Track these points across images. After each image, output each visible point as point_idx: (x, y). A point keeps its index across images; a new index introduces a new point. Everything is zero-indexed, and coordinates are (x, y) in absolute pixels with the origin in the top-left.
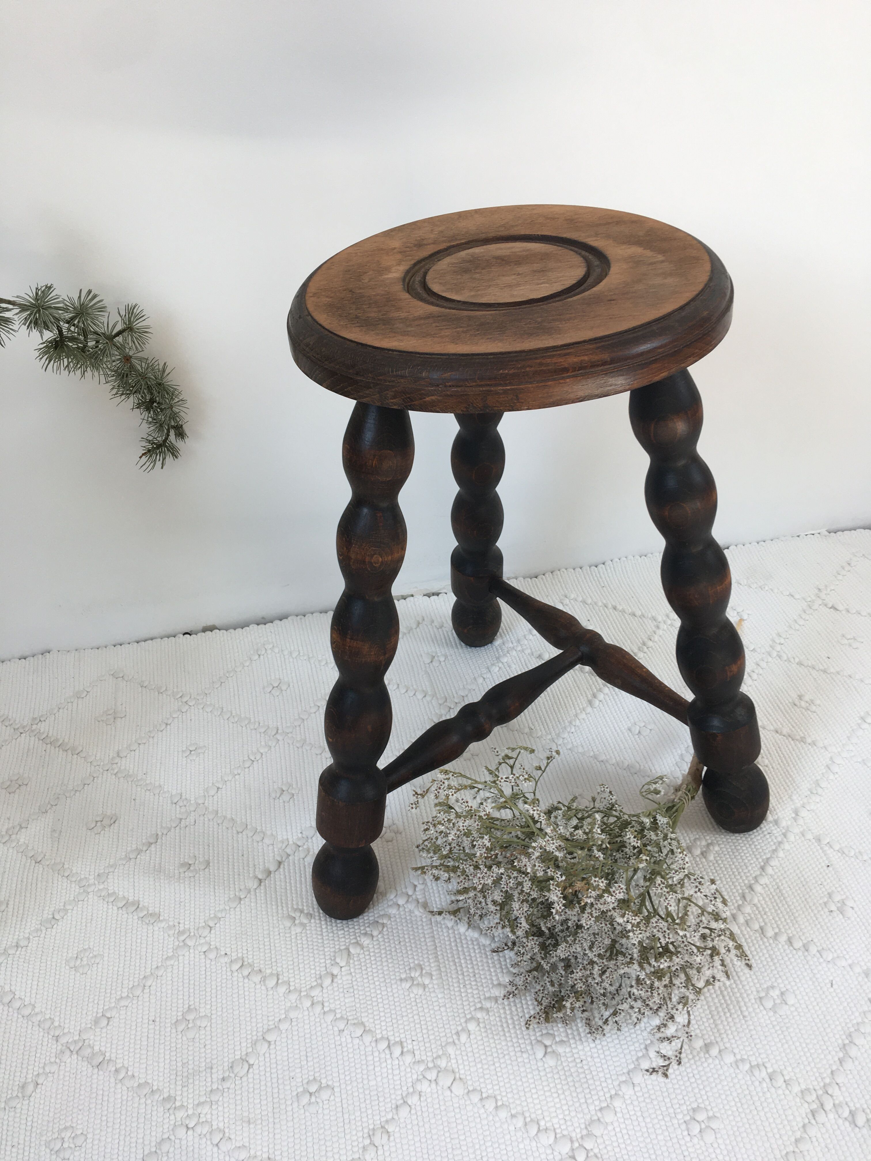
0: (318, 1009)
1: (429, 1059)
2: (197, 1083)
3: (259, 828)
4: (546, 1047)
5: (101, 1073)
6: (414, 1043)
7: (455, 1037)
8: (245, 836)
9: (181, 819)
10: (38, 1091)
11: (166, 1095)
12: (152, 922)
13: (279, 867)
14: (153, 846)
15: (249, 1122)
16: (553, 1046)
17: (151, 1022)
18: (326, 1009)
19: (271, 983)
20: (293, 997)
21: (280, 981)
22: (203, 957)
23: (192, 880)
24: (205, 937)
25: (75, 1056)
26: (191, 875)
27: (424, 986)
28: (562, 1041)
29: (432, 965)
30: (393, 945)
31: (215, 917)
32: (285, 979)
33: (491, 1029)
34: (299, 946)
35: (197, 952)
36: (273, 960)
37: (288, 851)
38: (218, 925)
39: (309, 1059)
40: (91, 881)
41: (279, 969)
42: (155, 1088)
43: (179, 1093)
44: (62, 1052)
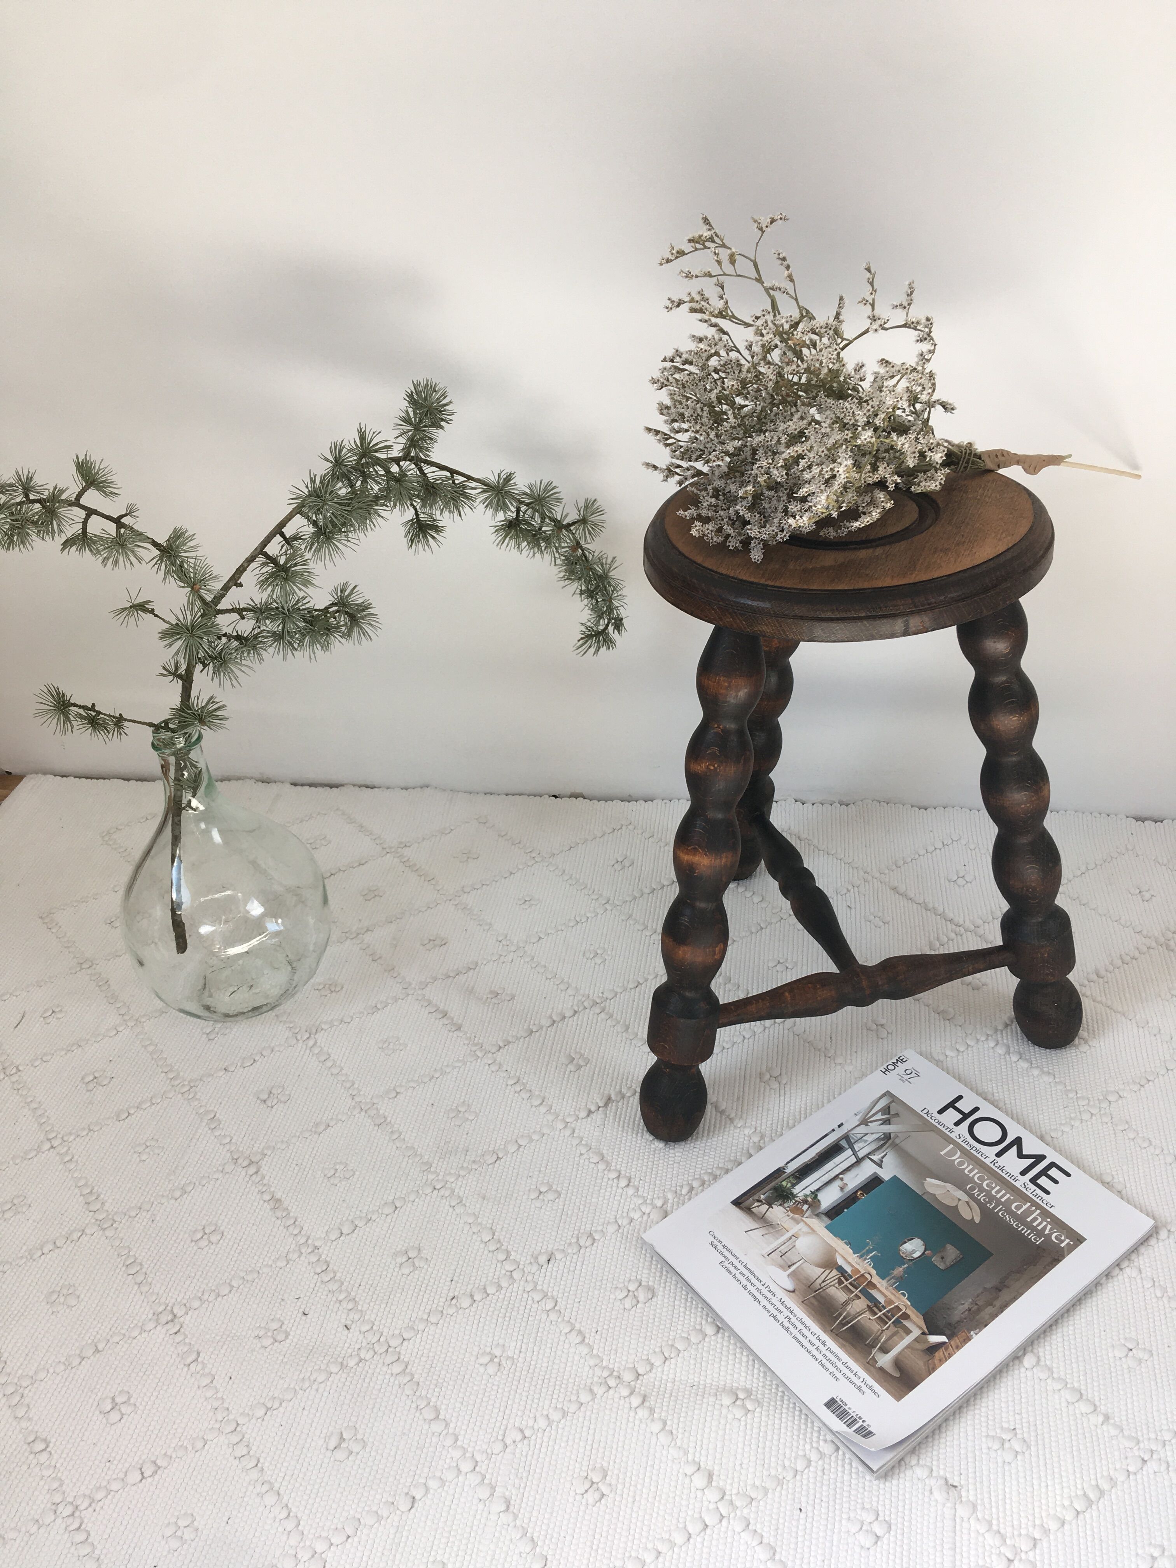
0: (568, 1132)
1: (649, 1197)
2: (452, 1159)
3: (566, 980)
5: (380, 1131)
6: (641, 1182)
8: (551, 983)
9: (501, 956)
10: (328, 1130)
11: (425, 1161)
12: (454, 1029)
13: (574, 1015)
14: (471, 971)
15: (484, 1198)
17: (430, 1104)
18: (575, 1135)
19: (537, 1102)
20: (550, 1118)
21: (544, 1103)
22: (487, 1067)
23: (496, 1006)
24: (493, 1053)
25: (363, 1113)
26: (496, 1001)
31: (506, 1040)
32: (549, 1102)
34: (570, 1081)
35: (483, 1062)
36: (544, 1086)
37: (587, 1004)
38: (506, 1047)
40: (413, 986)
41: (547, 1094)
42: (418, 1153)
43: (436, 1162)
44: (354, 1108)
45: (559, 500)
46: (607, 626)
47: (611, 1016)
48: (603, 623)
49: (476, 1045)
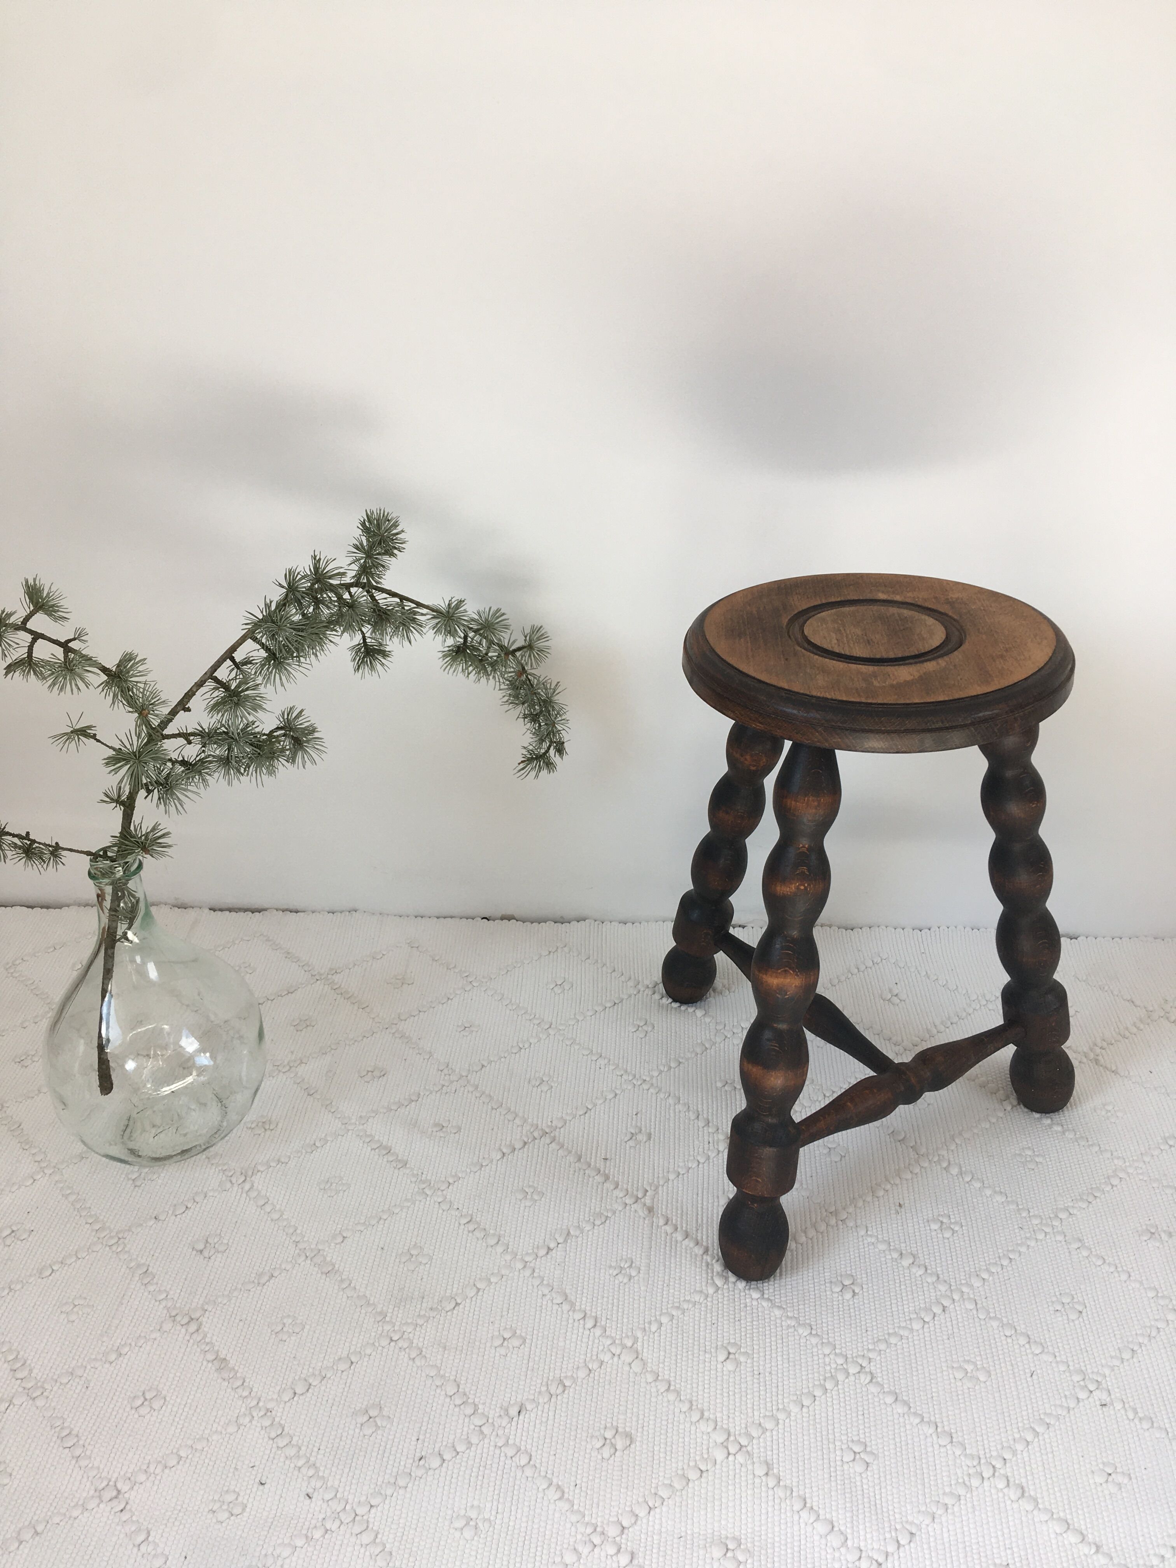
0: (528, 1273)
1: (618, 1337)
2: (408, 1306)
3: (512, 1109)
5: (328, 1279)
6: (608, 1321)
7: (647, 1325)
8: (498, 1113)
9: (443, 1086)
10: (272, 1281)
11: (379, 1310)
12: (399, 1166)
13: (524, 1146)
14: (414, 1103)
15: (445, 1348)
16: (737, 1355)
17: (379, 1249)
18: (535, 1275)
19: (492, 1241)
20: (508, 1257)
21: (500, 1242)
22: (437, 1206)
23: (442, 1139)
24: (442, 1190)
25: (309, 1262)
26: (442, 1135)
27: (630, 1277)
28: (746, 1353)
29: (643, 1261)
30: (611, 1237)
31: (455, 1176)
32: (506, 1242)
33: (682, 1326)
34: (525, 1218)
35: (432, 1201)
36: (498, 1223)
37: (536, 1134)
38: (456, 1183)
39: (510, 1312)
40: (353, 1121)
41: (502, 1233)
42: (371, 1302)
43: (390, 1311)
44: (299, 1255)
45: (506, 627)
46: (549, 748)
47: (562, 1146)
48: (545, 745)
49: (424, 1182)
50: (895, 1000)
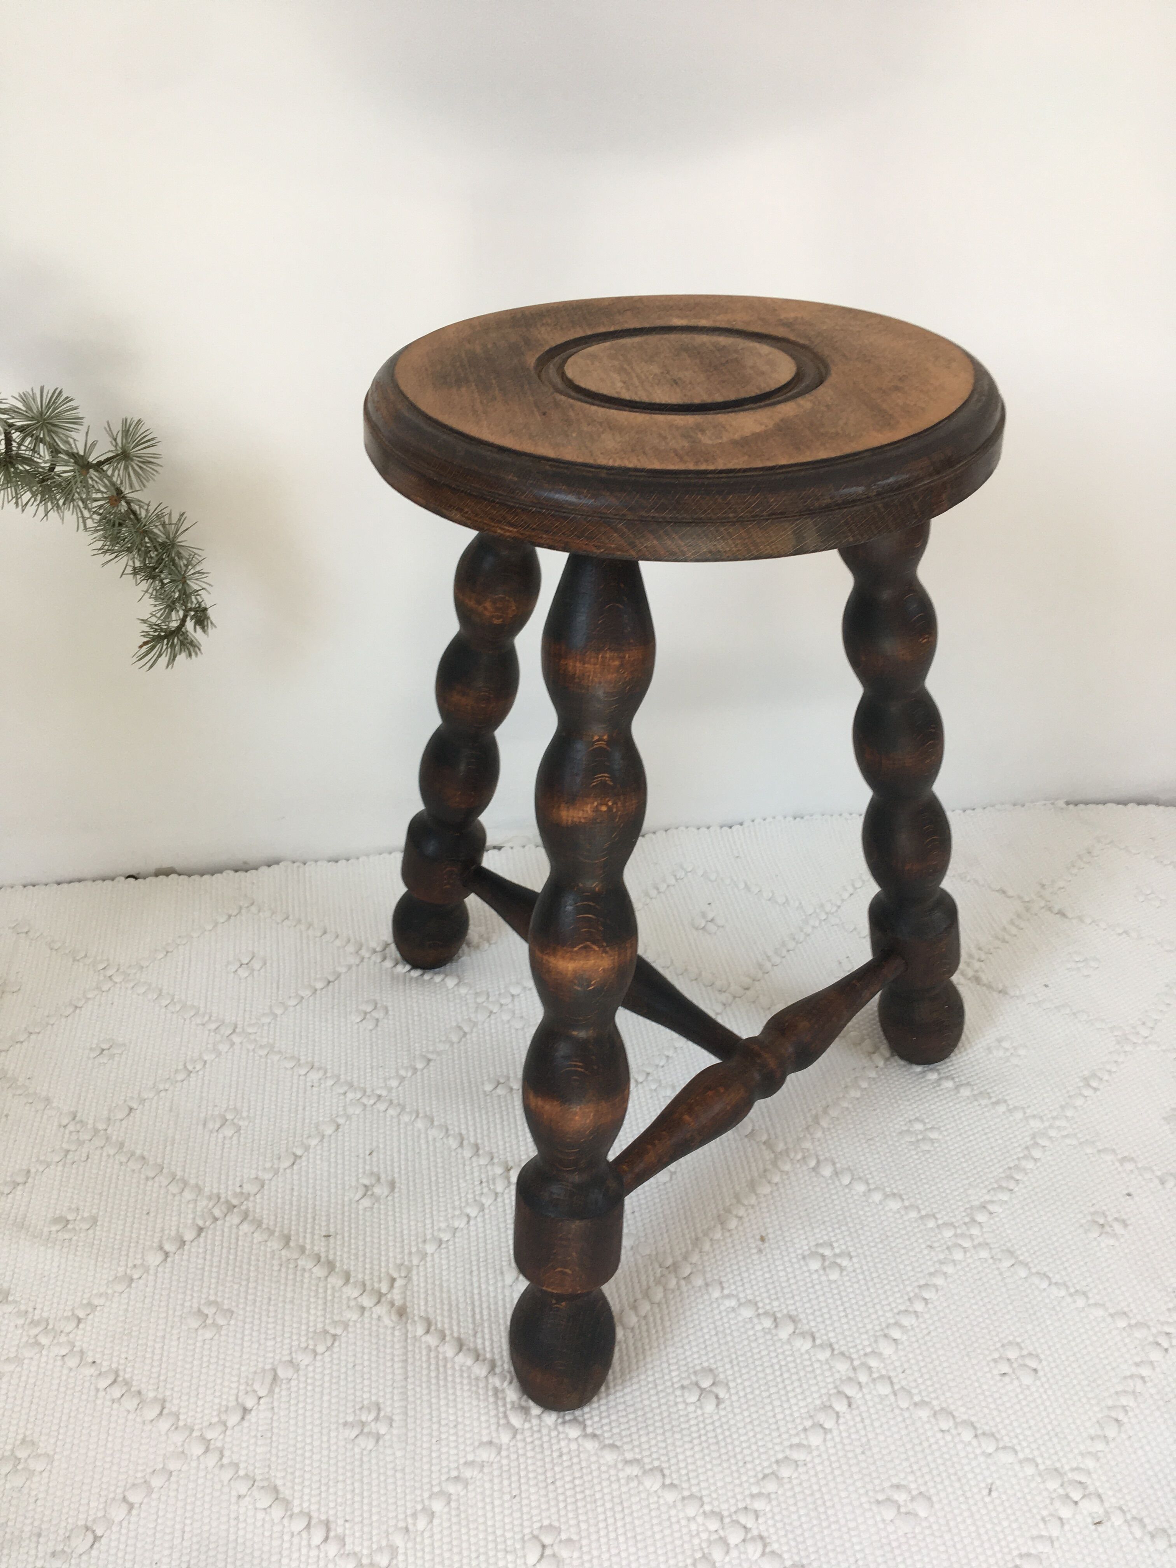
0: (213, 1459)
1: (365, 1552)
3: (179, 1174)
4: (544, 1547)
6: (347, 1525)
7: (410, 1520)
8: (156, 1185)
9: (68, 1151)
13: (199, 1235)
14: (20, 1187)
16: (556, 1547)
18: (225, 1461)
19: (152, 1412)
20: (179, 1437)
21: (165, 1411)
22: (59, 1363)
23: (66, 1244)
24: (69, 1334)
26: (67, 1236)
27: (378, 1438)
28: (569, 1540)
29: (396, 1405)
30: (343, 1370)
31: (89, 1304)
32: (175, 1409)
33: (466, 1511)
34: (205, 1359)
35: (51, 1355)
36: (162, 1378)
37: (217, 1212)
38: (90, 1317)
39: (186, 1536)
41: (168, 1393)
45: (77, 421)
46: (183, 621)
47: (259, 1224)
48: (176, 617)
49: (34, 1323)
50: (712, 927)
